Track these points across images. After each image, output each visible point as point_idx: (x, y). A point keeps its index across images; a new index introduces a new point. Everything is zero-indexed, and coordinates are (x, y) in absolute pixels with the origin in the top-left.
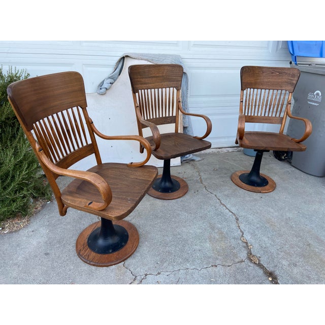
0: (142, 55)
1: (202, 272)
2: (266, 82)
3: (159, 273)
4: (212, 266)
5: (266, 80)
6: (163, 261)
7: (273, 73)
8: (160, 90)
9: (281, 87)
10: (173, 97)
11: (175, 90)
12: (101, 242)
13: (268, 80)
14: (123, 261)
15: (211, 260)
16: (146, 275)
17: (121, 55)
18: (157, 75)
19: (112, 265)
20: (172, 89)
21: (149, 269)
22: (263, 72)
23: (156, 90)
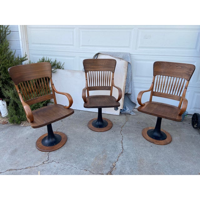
0: (107, 52)
1: (77, 170)
2: (172, 72)
3: (58, 163)
4: (85, 170)
5: (172, 71)
6: (65, 158)
7: (177, 67)
8: (103, 72)
9: (182, 76)
10: (110, 76)
11: (112, 73)
12: (46, 141)
13: (174, 71)
14: (50, 152)
15: (87, 167)
16: (53, 161)
17: (97, 52)
18: (102, 64)
19: (44, 151)
20: (109, 72)
21: (56, 159)
22: (170, 66)
23: (101, 72)
